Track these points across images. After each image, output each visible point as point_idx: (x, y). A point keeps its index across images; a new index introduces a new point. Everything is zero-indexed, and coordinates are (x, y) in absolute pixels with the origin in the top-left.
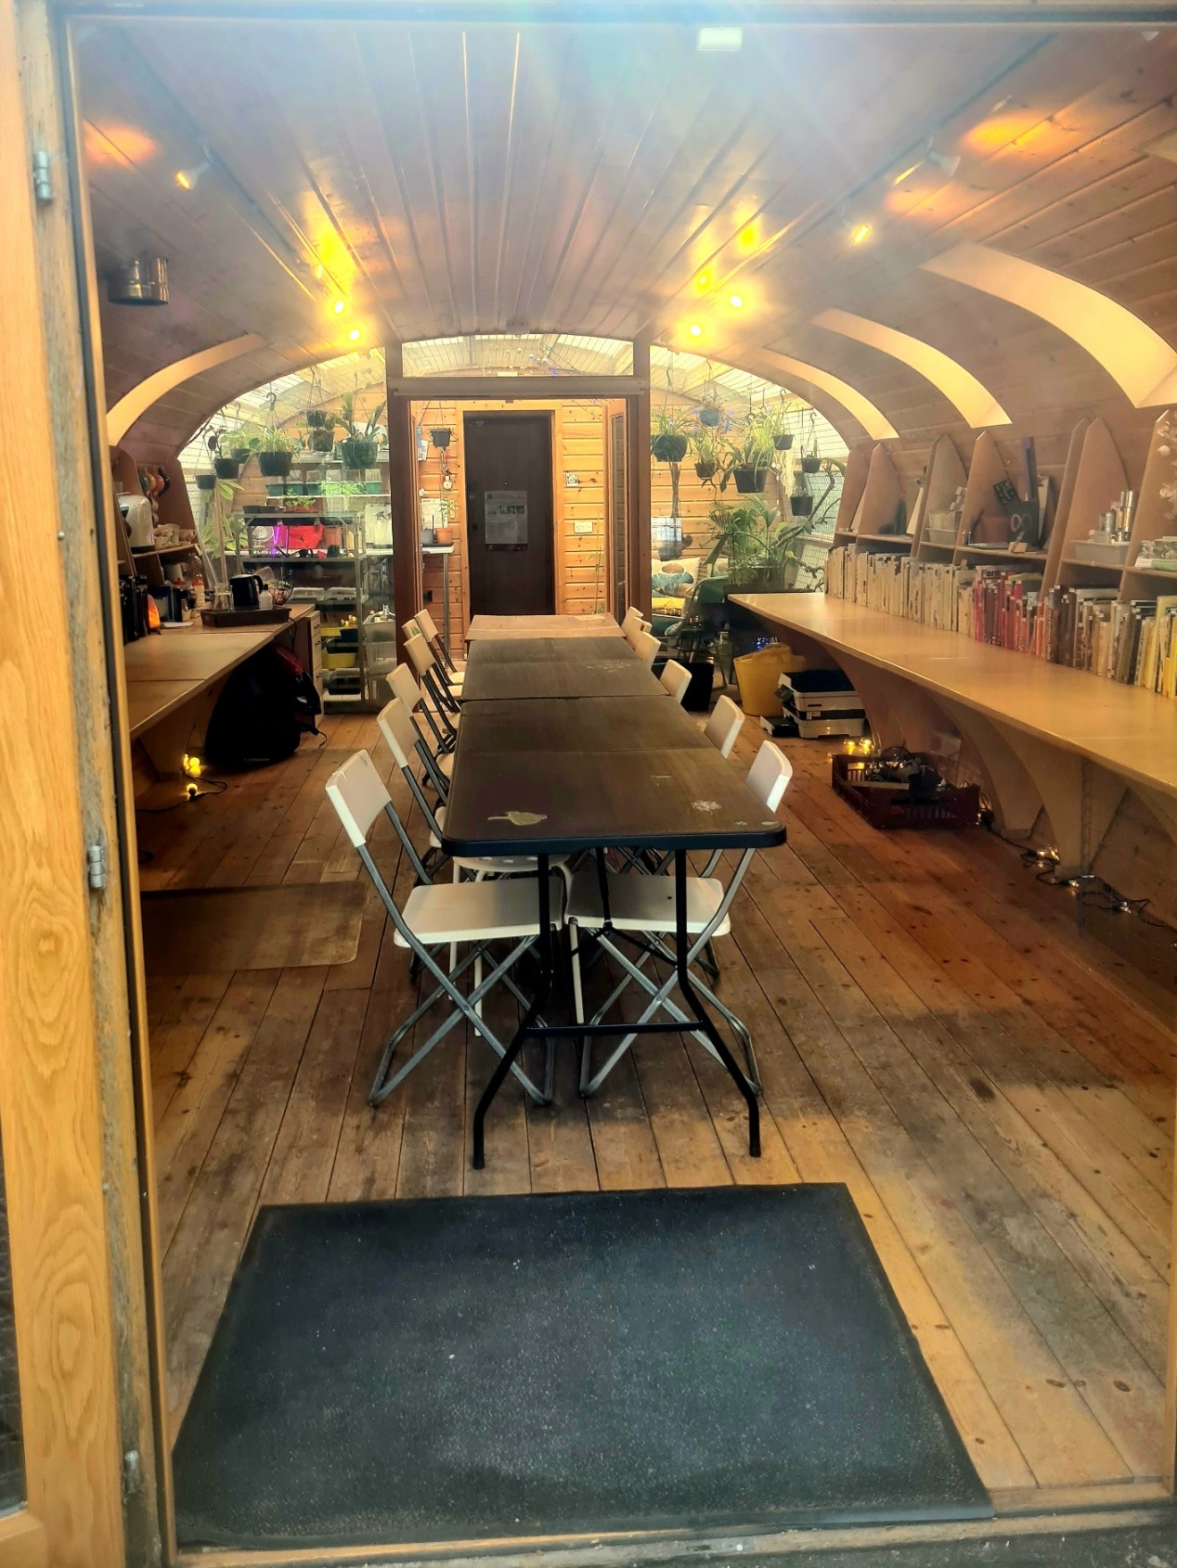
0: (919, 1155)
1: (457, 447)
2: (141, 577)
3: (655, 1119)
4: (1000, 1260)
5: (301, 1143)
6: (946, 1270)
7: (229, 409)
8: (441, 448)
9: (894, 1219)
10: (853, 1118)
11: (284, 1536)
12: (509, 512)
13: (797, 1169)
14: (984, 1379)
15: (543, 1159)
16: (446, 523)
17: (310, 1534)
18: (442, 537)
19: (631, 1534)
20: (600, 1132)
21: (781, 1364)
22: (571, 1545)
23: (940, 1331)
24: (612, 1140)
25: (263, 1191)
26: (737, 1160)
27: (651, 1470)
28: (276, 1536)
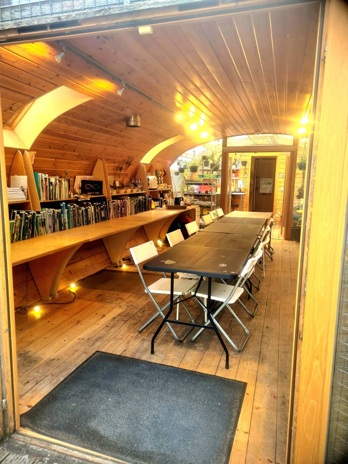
0: (277, 381)
1: (249, 166)
2: (151, 196)
3: (207, 352)
4: (279, 418)
5: (116, 338)
6: (260, 416)
7: (184, 155)
8: (244, 166)
9: (255, 397)
10: (264, 365)
11: (43, 431)
12: (267, 184)
13: (236, 376)
14: (248, 452)
15: (169, 355)
16: (244, 187)
17: (49, 433)
18: (242, 190)
19: (119, 460)
20: (189, 352)
21: (191, 428)
22: (103, 458)
23: (245, 434)
24: (191, 355)
25: (100, 347)
26: (221, 369)
27: (135, 445)
28: (42, 431)
